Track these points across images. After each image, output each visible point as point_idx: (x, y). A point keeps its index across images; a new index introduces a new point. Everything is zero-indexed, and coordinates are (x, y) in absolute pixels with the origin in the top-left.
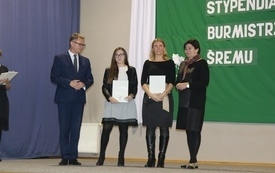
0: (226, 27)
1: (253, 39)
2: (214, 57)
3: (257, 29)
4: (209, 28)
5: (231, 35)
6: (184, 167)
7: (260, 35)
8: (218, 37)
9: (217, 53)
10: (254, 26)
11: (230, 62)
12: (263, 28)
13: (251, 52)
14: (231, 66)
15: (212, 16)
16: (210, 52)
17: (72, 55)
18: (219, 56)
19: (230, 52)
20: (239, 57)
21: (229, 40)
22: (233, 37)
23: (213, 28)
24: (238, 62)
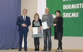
0: (69, 5)
1: (78, 9)
2: (66, 15)
3: (79, 6)
4: (64, 5)
5: (71, 8)
7: (81, 7)
8: (67, 8)
9: (66, 14)
10: (79, 5)
12: (82, 5)
13: (78, 13)
15: (64, 1)
16: (64, 13)
18: (67, 15)
19: (71, 13)
20: (74, 15)
21: (70, 9)
22: (72, 8)
23: (65, 5)
24: (73, 17)
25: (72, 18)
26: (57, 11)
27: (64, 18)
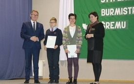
0: (111, 9)
1: (126, 15)
2: (105, 25)
4: (102, 10)
5: (114, 13)
7: (130, 13)
8: (107, 15)
9: (107, 23)
10: (127, 9)
11: (113, 28)
12: (131, 10)
13: (125, 22)
14: (114, 30)
15: (103, 3)
16: (103, 22)
17: (32, 22)
18: (108, 25)
19: (114, 23)
20: (118, 25)
21: (113, 16)
23: (104, 10)
24: (118, 28)
25: (116, 30)
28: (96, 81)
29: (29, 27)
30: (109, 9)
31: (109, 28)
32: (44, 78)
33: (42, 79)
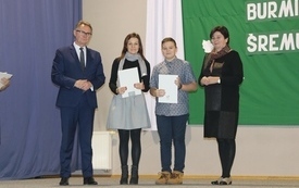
0: (270, 4)
2: (257, 43)
4: (249, 6)
5: (277, 13)
6: (216, 183)
8: (260, 17)
9: (260, 37)
11: (277, 49)
14: (278, 54)
16: (251, 36)
17: (77, 47)
18: (263, 41)
19: (277, 36)
20: (288, 42)
21: (274, 21)
22: (280, 16)
23: (253, 5)
24: (287, 48)
25: (282, 55)
26: (217, 29)
27: (251, 55)
28: (223, 176)
29: (72, 60)
30: (265, 4)
31: (265, 50)
32: (114, 173)
33: (109, 176)
